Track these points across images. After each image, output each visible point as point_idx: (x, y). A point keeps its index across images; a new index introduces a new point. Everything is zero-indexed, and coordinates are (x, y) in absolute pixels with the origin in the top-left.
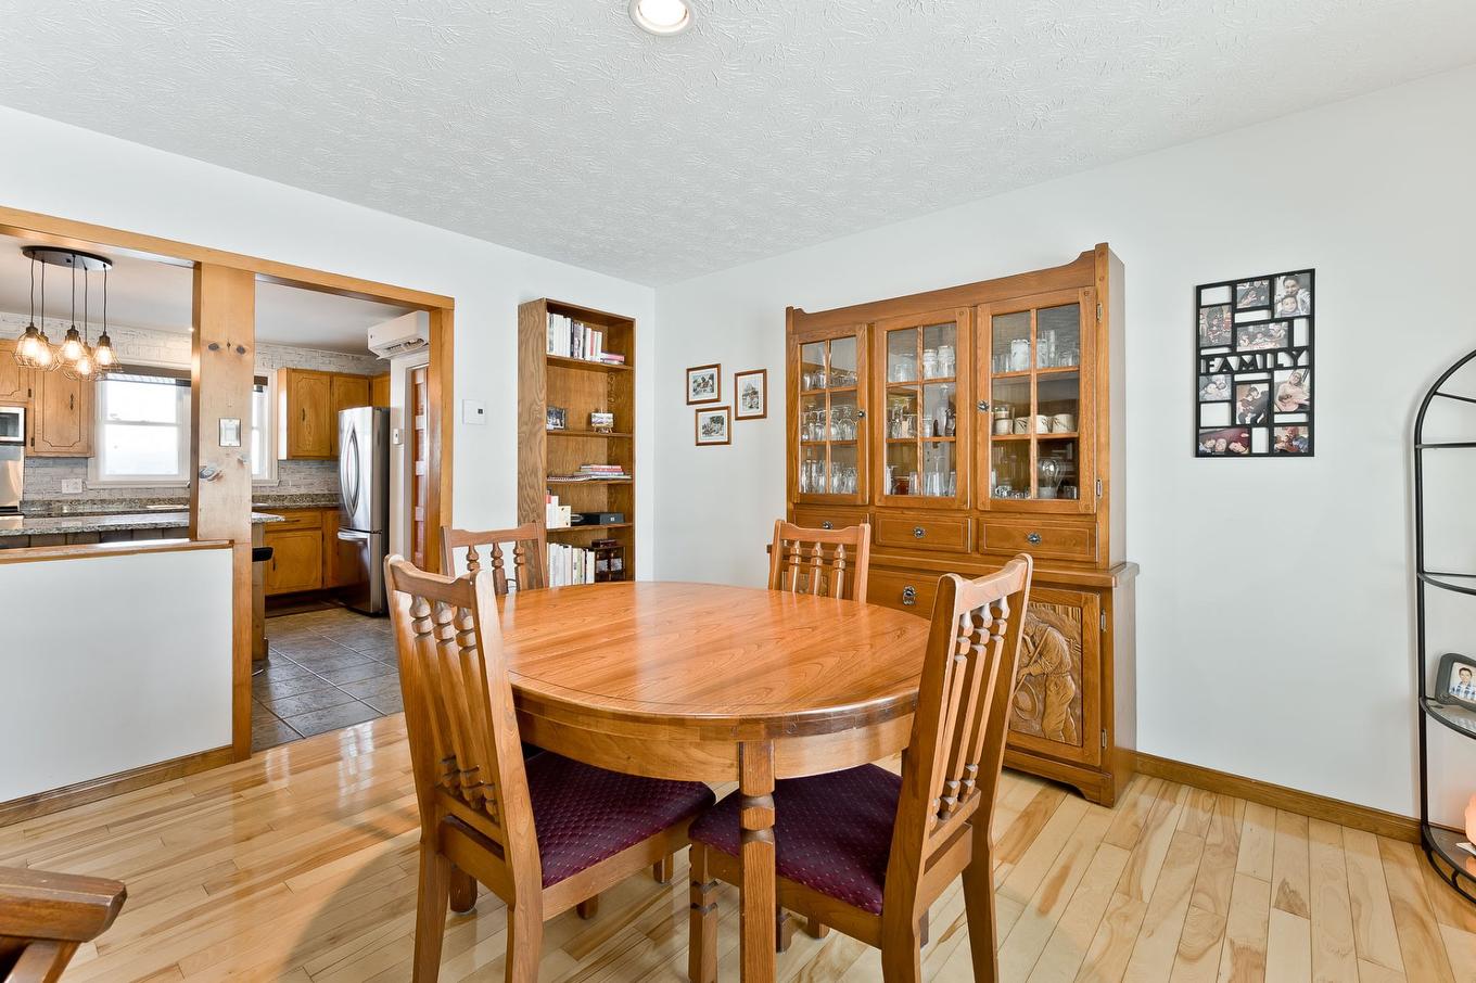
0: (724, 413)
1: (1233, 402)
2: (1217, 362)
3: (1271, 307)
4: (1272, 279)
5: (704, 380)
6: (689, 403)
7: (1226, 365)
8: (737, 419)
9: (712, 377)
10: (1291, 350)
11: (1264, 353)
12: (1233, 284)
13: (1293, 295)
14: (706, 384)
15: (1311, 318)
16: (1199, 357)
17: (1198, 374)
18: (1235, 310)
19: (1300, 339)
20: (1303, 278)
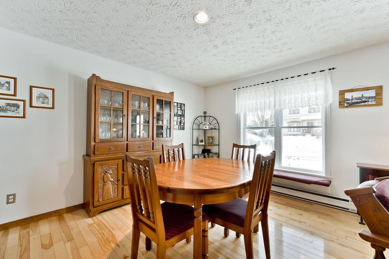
0: (20, 103)
1: (177, 122)
3: (181, 108)
4: (181, 104)
8: (31, 107)
10: (183, 115)
11: (180, 114)
12: (177, 103)
13: (183, 107)
14: (2, 85)
18: (177, 107)
20: (184, 105)
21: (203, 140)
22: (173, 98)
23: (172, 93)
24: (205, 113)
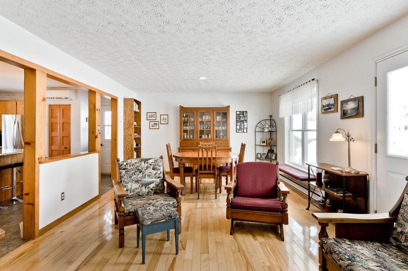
0: (158, 123)
1: (240, 126)
2: (238, 121)
3: (243, 115)
4: (244, 112)
5: (152, 115)
6: (147, 120)
7: (239, 121)
8: (161, 124)
9: (154, 115)
10: (245, 120)
11: (243, 120)
12: (240, 112)
13: (245, 114)
14: (152, 116)
15: (247, 117)
16: (236, 120)
17: (236, 122)
18: (240, 115)
19: (246, 119)
20: (246, 112)
21: (265, 141)
22: (229, 110)
23: (228, 107)
24: (271, 116)
